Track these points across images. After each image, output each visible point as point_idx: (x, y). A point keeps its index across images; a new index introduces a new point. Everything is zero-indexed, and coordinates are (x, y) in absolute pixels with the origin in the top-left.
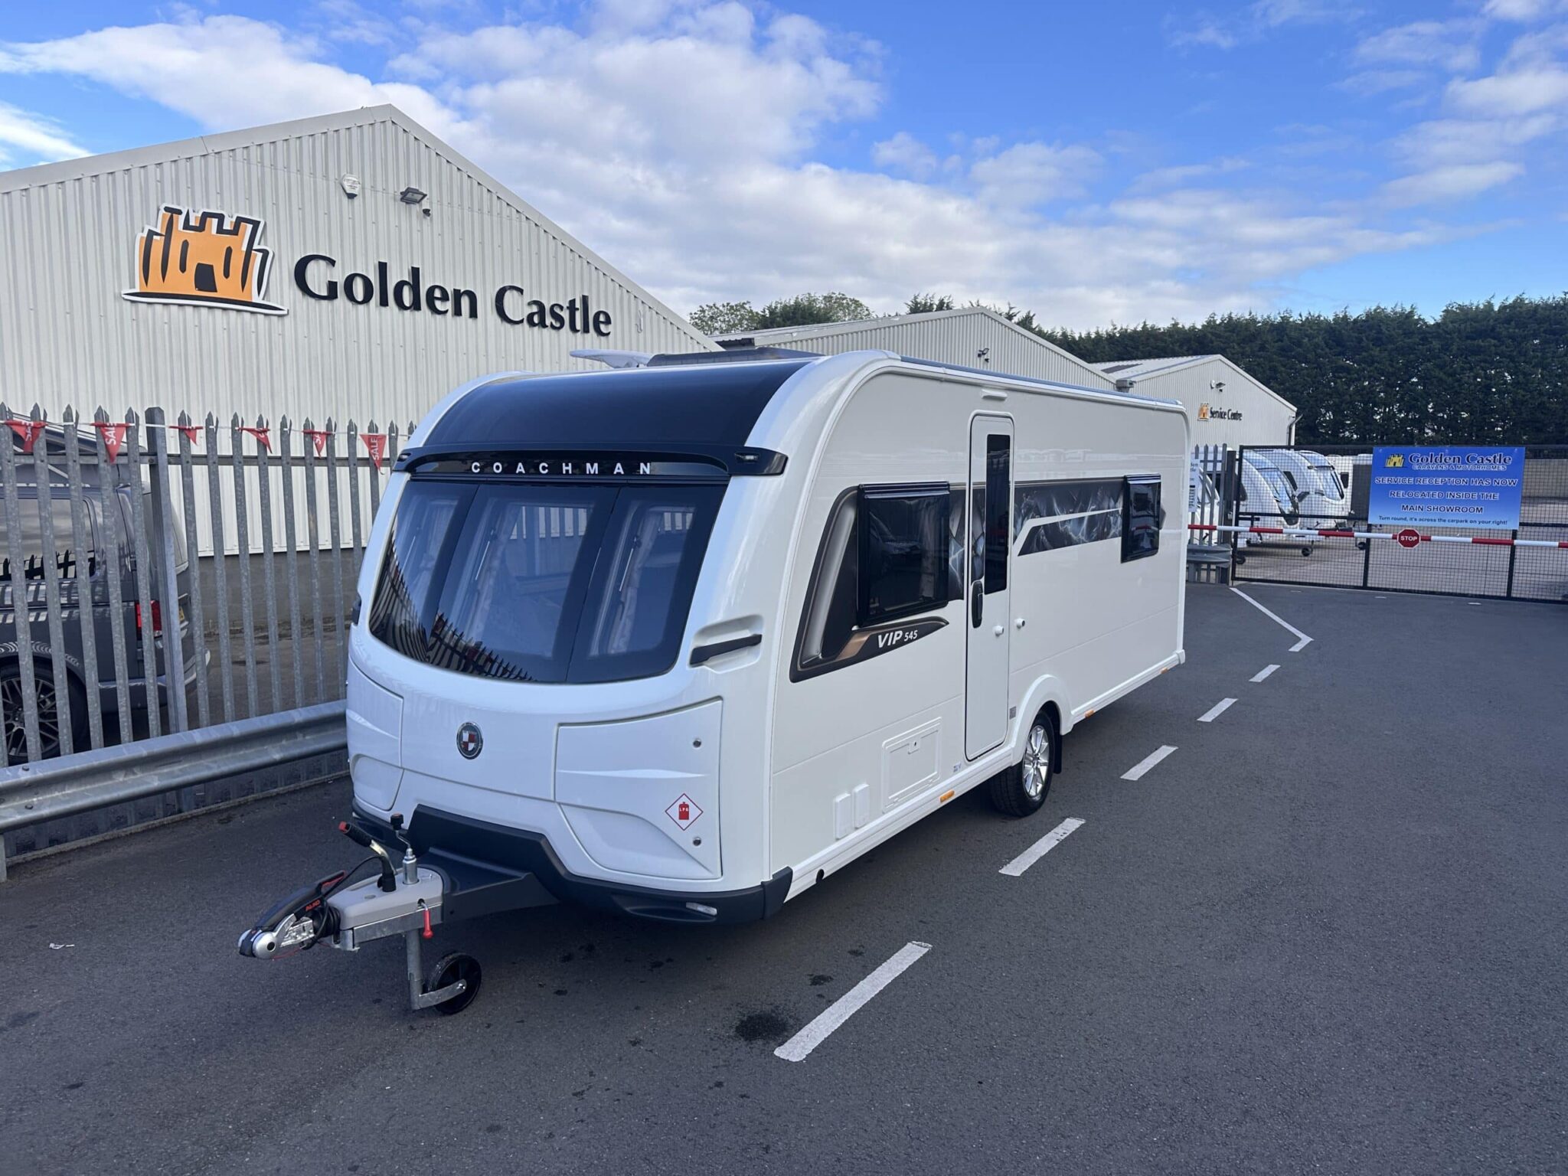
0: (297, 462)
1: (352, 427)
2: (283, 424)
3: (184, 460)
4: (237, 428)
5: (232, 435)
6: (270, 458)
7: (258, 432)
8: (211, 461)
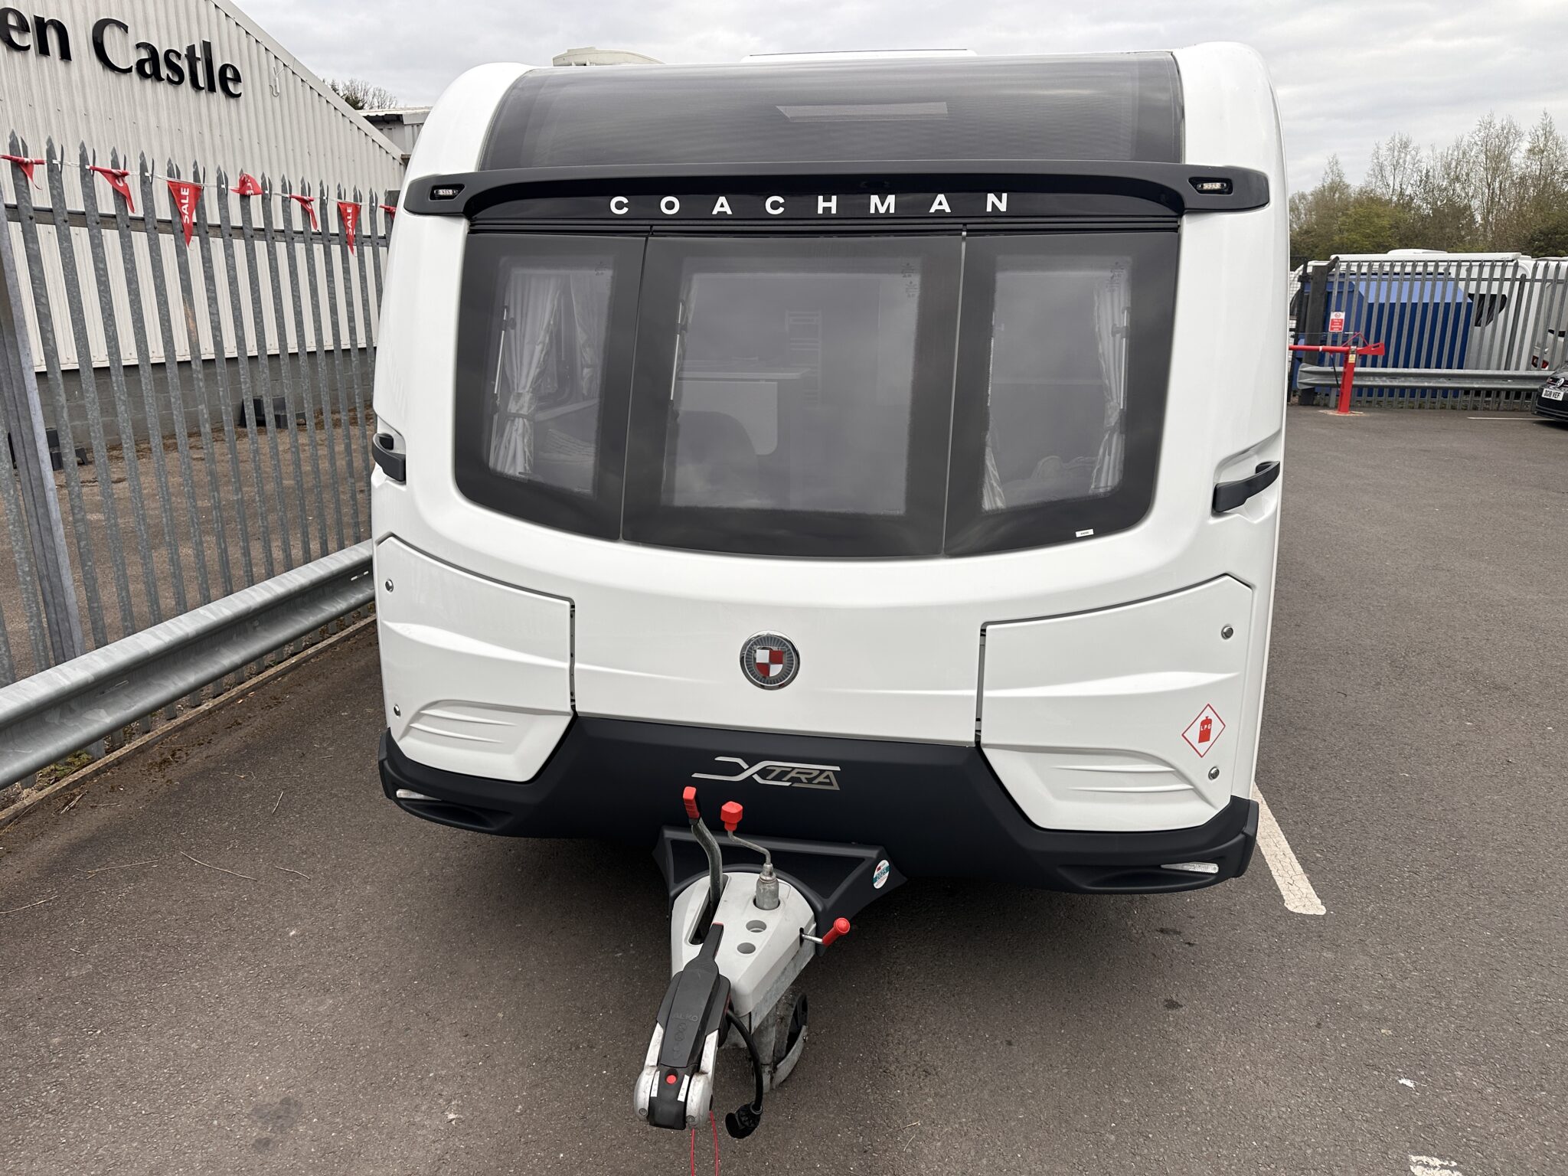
0: (163, 226)
1: (222, 179)
2: (143, 168)
3: (26, 214)
4: (88, 167)
5: (83, 178)
6: (132, 219)
7: (116, 177)
8: (59, 219)
